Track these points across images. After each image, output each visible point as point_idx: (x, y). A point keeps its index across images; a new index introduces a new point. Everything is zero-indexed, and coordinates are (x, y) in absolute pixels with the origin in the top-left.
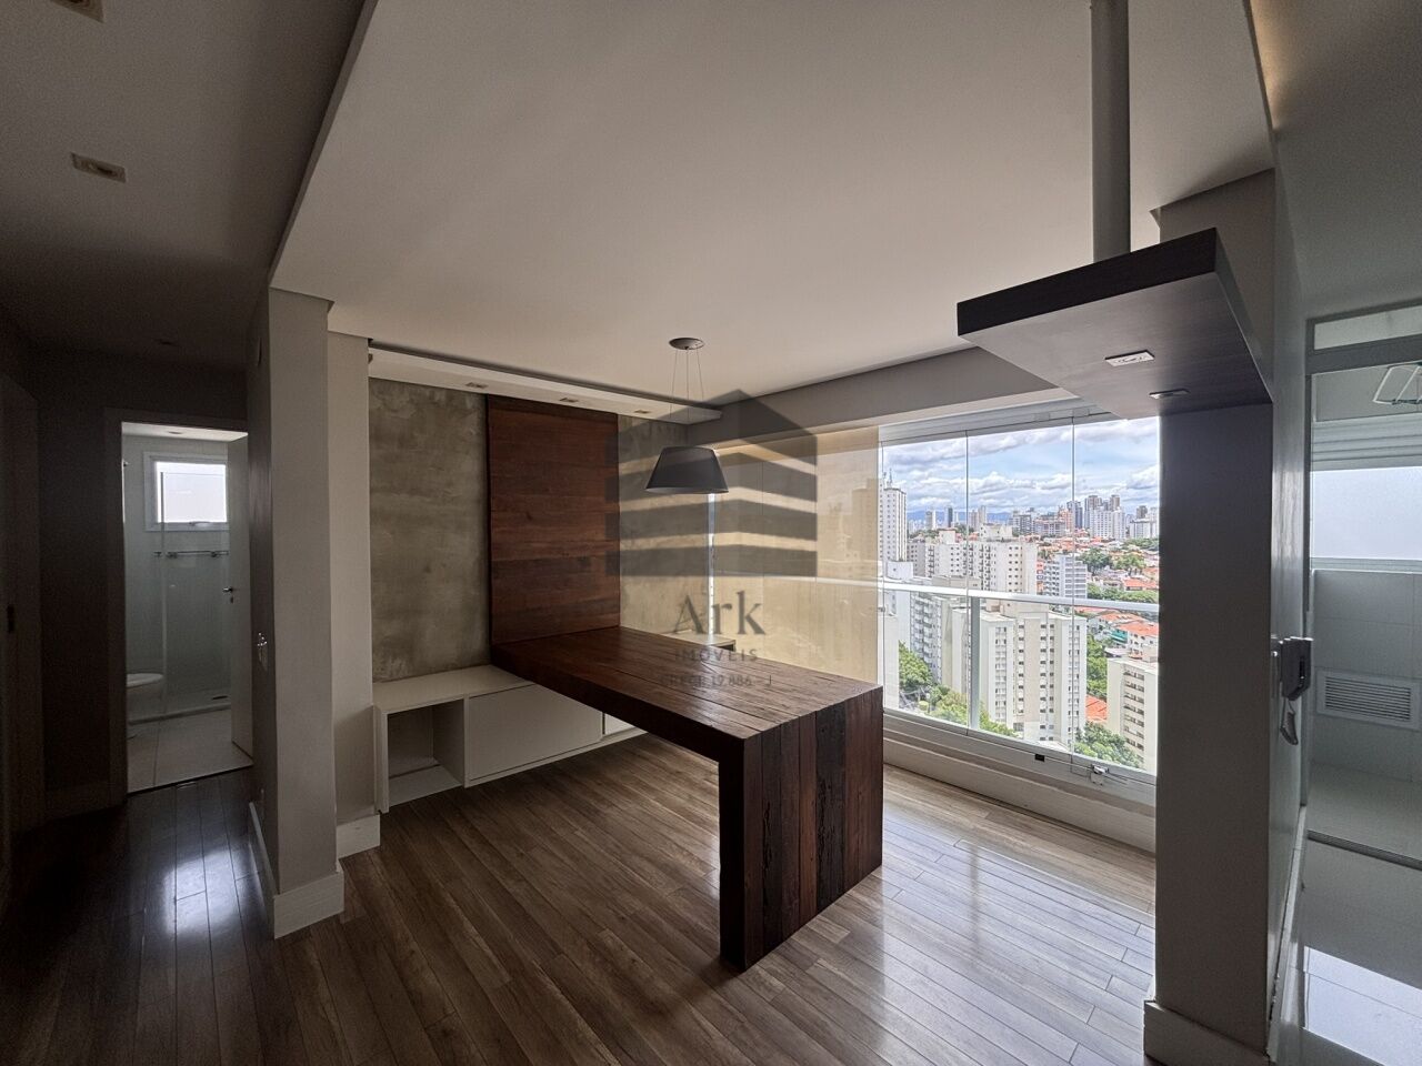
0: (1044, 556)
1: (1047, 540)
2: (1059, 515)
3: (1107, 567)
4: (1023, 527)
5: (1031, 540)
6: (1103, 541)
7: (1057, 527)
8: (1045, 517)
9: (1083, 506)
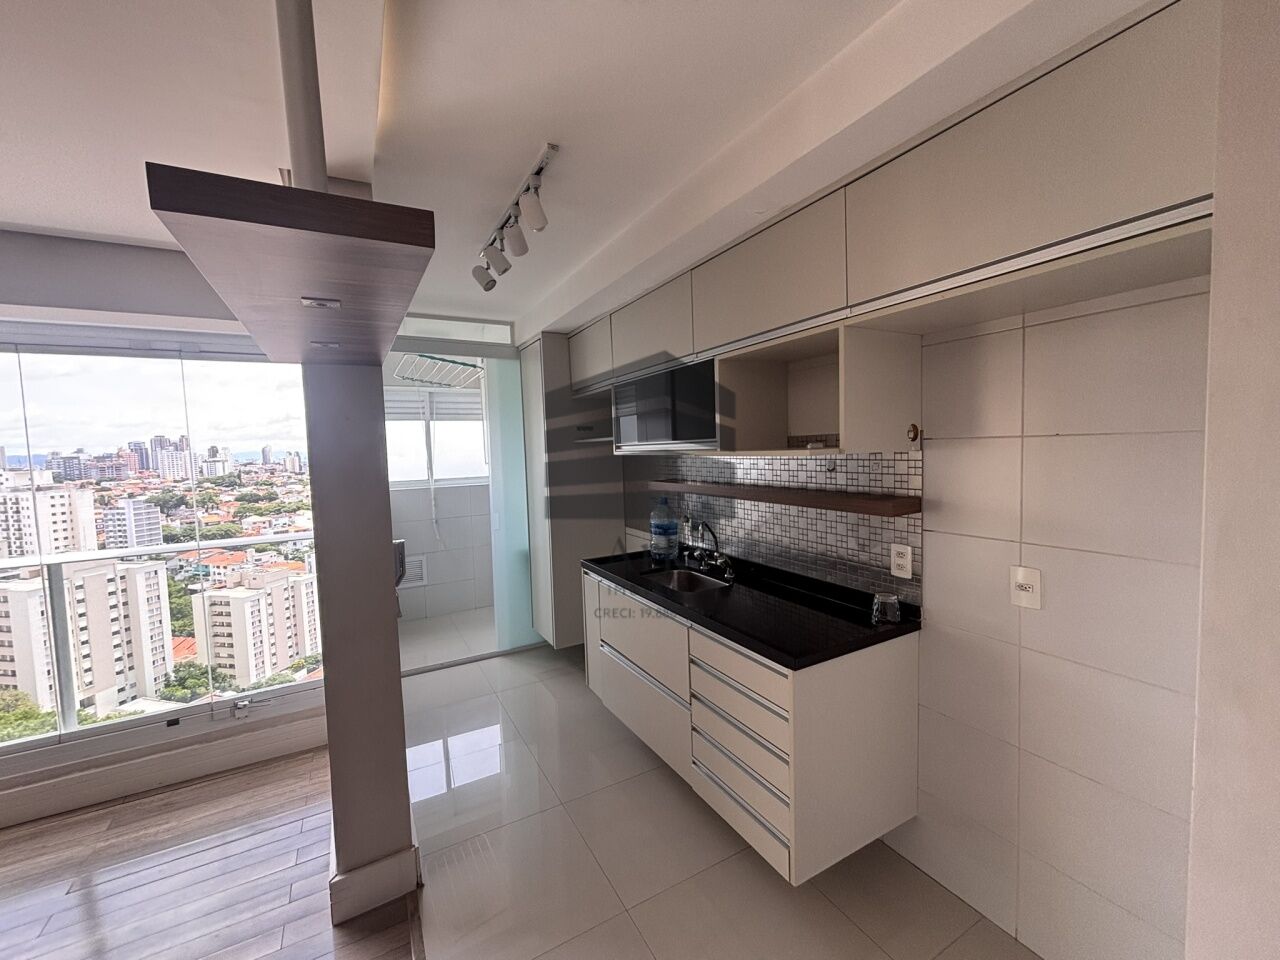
0: (103, 502)
1: (103, 484)
2: (119, 456)
3: (183, 507)
4: (68, 471)
5: (82, 486)
6: (175, 481)
7: (118, 469)
8: (98, 459)
9: (148, 446)
